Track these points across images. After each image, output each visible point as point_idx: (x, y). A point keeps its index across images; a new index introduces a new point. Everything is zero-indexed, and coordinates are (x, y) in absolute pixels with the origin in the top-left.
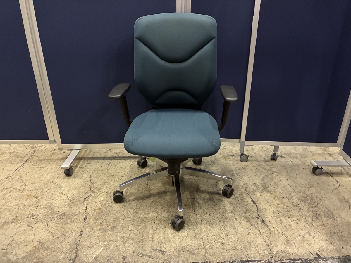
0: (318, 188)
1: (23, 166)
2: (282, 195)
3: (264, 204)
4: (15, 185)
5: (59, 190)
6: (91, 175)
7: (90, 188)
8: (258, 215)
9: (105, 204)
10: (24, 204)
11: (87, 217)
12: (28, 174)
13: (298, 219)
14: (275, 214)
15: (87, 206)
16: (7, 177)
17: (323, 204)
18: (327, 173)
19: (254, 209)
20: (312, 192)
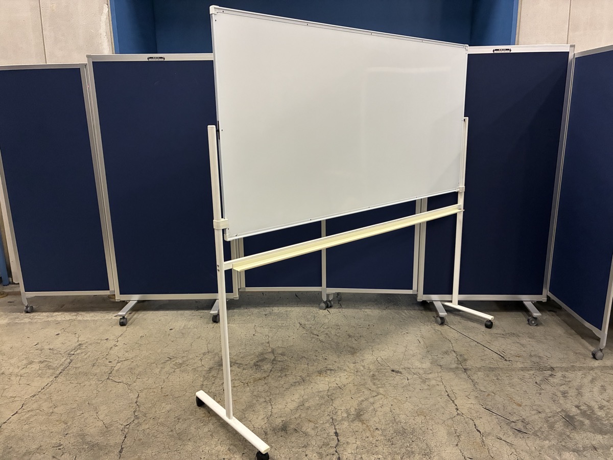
0: (428, 417)
1: (55, 382)
3: (348, 437)
4: (42, 407)
5: (95, 414)
6: (139, 395)
7: (135, 412)
8: (336, 451)
9: (148, 434)
11: (124, 449)
12: (60, 392)
13: (384, 457)
14: (358, 450)
15: (125, 435)
16: (33, 396)
17: (424, 439)
18: (449, 397)
19: (334, 443)
20: (417, 422)
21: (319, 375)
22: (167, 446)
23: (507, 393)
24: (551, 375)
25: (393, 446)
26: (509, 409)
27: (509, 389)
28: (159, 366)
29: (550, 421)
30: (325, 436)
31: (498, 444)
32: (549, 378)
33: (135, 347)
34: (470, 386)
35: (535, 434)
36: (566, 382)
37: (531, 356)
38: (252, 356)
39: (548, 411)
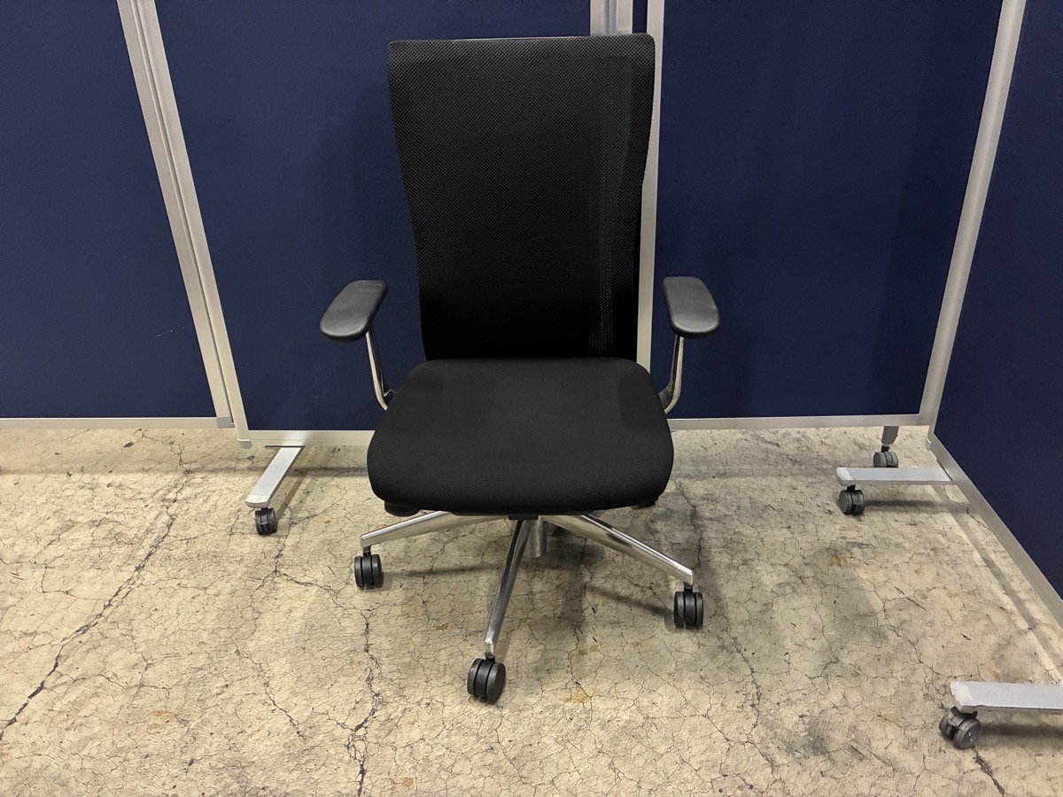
1: (138, 582)
4: (112, 665)
5: (262, 689)
6: (367, 624)
10: (144, 751)
12: (154, 617)
15: (362, 765)
16: (84, 629)
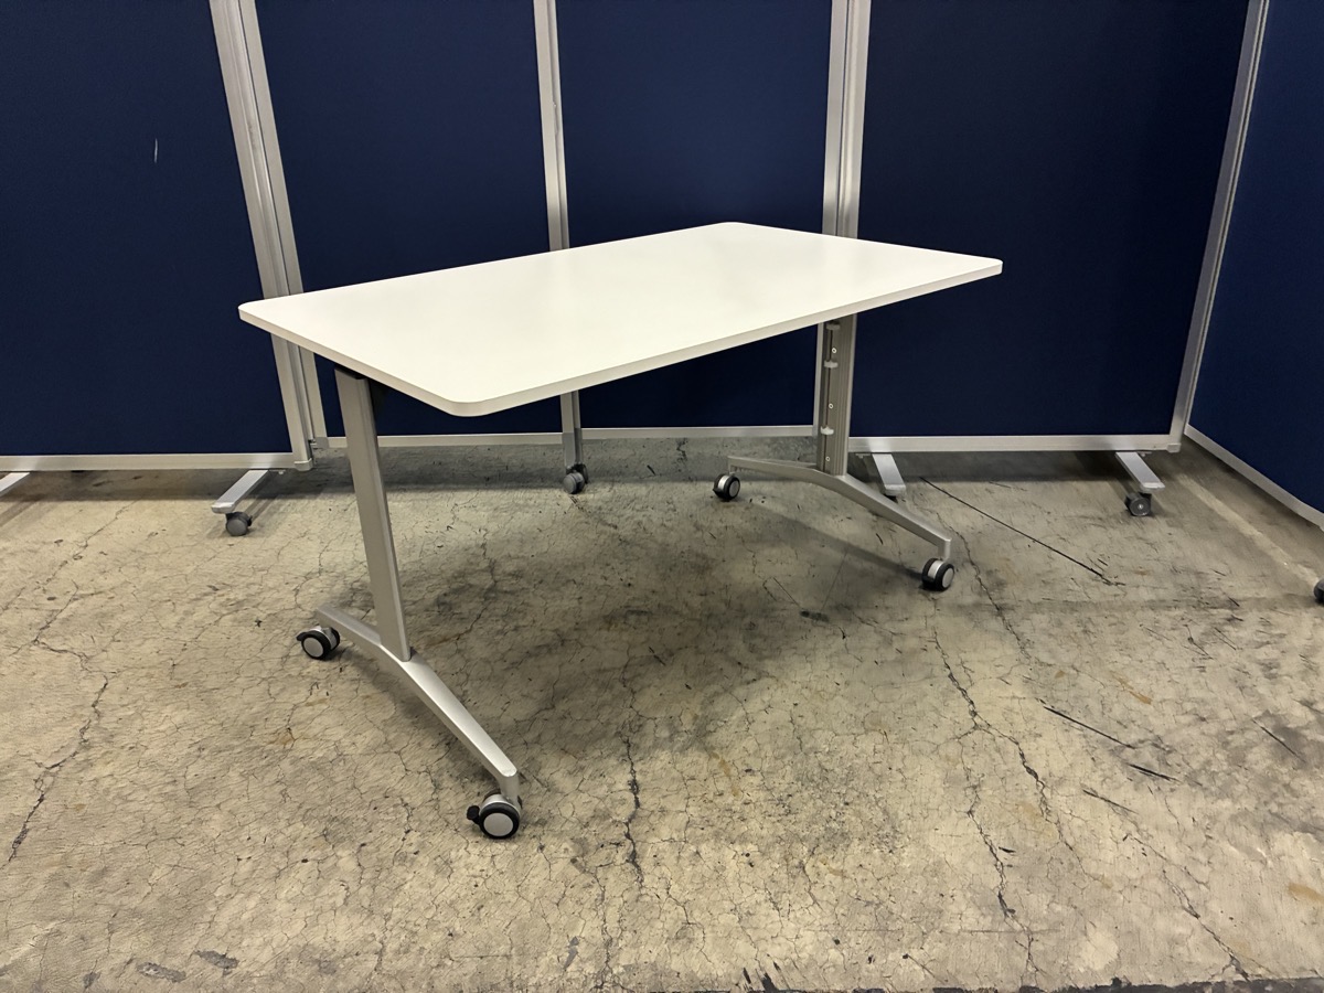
0: (892, 737)
2: (749, 761)
3: (665, 793)
7: (83, 731)
8: (628, 836)
9: (107, 791)
11: (29, 834)
13: (763, 849)
14: (689, 831)
17: (878, 796)
18: (954, 680)
19: (623, 813)
20: (863, 751)
21: (607, 626)
22: (151, 825)
23: (1110, 667)
24: (1231, 620)
25: (791, 817)
26: (1118, 711)
27: (1117, 656)
28: (181, 609)
29: (1233, 745)
30: (602, 791)
31: (1084, 807)
32: (1226, 628)
33: (129, 560)
34: (1010, 652)
35: (1192, 780)
36: (1272, 636)
37: (1175, 571)
38: (435, 581)
39: (1225, 714)
